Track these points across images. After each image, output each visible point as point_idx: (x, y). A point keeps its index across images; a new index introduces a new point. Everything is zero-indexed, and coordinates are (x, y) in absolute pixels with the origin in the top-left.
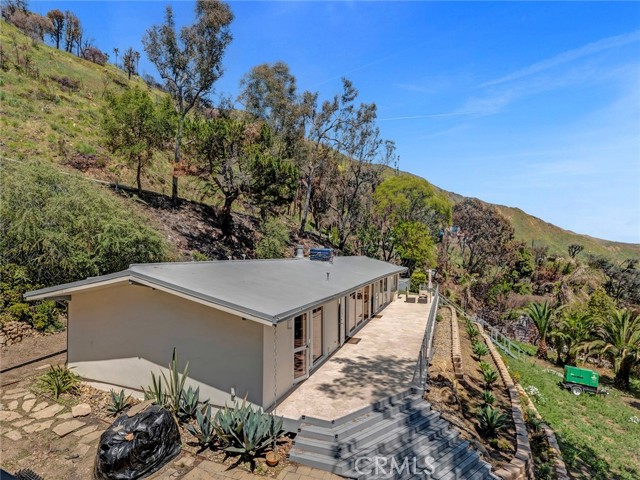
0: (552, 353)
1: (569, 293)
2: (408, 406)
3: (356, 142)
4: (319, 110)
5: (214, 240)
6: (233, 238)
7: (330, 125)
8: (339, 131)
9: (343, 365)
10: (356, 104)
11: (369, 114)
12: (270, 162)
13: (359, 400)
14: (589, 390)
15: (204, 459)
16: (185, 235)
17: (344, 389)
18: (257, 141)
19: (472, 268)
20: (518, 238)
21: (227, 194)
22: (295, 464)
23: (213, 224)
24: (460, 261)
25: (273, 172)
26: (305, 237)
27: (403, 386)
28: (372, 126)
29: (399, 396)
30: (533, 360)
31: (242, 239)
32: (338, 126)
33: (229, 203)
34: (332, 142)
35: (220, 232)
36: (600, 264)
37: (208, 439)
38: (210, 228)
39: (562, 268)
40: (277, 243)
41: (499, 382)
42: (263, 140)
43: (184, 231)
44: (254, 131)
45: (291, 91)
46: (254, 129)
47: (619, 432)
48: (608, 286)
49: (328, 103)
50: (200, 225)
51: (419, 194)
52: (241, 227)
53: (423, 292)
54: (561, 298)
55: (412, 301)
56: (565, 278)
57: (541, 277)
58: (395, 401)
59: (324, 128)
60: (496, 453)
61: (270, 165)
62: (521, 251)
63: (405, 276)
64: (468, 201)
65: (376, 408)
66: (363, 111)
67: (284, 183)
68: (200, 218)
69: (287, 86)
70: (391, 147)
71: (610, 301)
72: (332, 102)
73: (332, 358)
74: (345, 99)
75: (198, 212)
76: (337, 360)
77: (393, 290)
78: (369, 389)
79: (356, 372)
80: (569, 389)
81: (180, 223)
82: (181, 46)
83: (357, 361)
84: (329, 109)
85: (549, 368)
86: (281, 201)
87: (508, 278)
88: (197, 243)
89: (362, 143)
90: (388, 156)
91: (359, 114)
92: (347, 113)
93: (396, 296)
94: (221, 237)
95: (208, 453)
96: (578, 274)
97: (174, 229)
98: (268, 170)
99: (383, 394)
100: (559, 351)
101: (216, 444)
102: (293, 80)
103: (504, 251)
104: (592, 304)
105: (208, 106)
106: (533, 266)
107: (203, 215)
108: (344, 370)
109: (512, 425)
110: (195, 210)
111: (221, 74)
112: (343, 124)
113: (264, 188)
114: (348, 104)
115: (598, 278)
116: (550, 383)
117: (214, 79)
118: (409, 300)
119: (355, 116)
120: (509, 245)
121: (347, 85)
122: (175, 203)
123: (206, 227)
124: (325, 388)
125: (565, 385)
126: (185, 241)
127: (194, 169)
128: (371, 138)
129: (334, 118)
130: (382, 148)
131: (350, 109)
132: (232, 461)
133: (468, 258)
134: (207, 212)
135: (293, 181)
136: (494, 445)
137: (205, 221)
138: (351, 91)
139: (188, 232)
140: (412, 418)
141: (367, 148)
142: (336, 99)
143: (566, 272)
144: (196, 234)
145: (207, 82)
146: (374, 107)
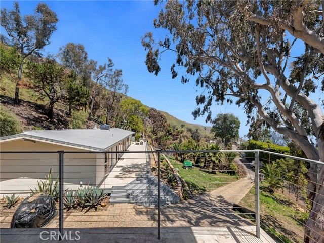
0: (179, 159)
1: (183, 139)
2: (147, 177)
3: (114, 83)
4: (97, 68)
5: (43, 121)
6: (54, 120)
7: (102, 75)
8: (107, 78)
9: (121, 168)
10: (114, 69)
11: (119, 73)
12: (77, 87)
13: (131, 178)
14: (190, 167)
15: (71, 212)
16: (25, 118)
17: (125, 176)
18: (69, 77)
19: (154, 132)
20: (168, 122)
21: (52, 99)
22: (113, 203)
23: (42, 113)
24: (150, 130)
25: (79, 92)
26: (91, 120)
27: (144, 171)
28: (120, 78)
29: (144, 174)
30: (175, 161)
31: (59, 121)
32: (106, 76)
33: (52, 104)
34: (104, 82)
35: (47, 117)
36: (190, 130)
37: (72, 204)
38: (41, 115)
39: (180, 132)
40: (80, 122)
41: (169, 168)
42: (73, 77)
43: (24, 116)
44: (68, 72)
45: (85, 58)
46: (68, 71)
47: (198, 177)
48: (192, 136)
49: (101, 66)
50: (34, 113)
51: (137, 105)
52: (57, 114)
53: (141, 141)
54: (181, 141)
55: (138, 144)
56: (181, 135)
57: (174, 135)
58: (143, 176)
59: (100, 76)
60: (173, 187)
61: (77, 89)
62: (169, 126)
63: (133, 135)
64: (152, 109)
65: (137, 180)
66: (116, 72)
67: (83, 97)
68: (34, 110)
69: (84, 55)
70: (127, 87)
71: (193, 141)
72: (103, 66)
73: (116, 166)
74: (109, 66)
75: (32, 107)
76: (117, 167)
77: (131, 141)
78: (133, 174)
79: (126, 170)
80: (185, 168)
81: (21, 112)
82: (24, 24)
83: (125, 166)
84: (102, 69)
85: (179, 163)
86: (81, 105)
87: (165, 135)
88: (32, 122)
89: (116, 84)
90: (126, 90)
91: (115, 73)
92: (110, 72)
93: (132, 143)
94: (48, 119)
95: (73, 210)
96: (185, 133)
97: (17, 115)
98: (76, 91)
99: (139, 175)
100: (181, 157)
101: (76, 205)
102: (86, 54)
103: (164, 126)
104: (189, 142)
105: (40, 56)
106: (172, 131)
107: (36, 109)
108: (122, 170)
109: (176, 179)
110: (30, 106)
111: (49, 43)
112: (108, 76)
113: (74, 98)
114: (110, 68)
115: (189, 134)
116: (180, 167)
117: (44, 44)
118: (137, 144)
119: (113, 73)
120: (165, 124)
121: (110, 61)
122: (17, 102)
123: (37, 114)
124: (117, 177)
125: (184, 167)
126: (25, 121)
127: (32, 85)
128: (120, 83)
129: (104, 72)
130: (124, 87)
131: (111, 70)
132: (85, 210)
133: (152, 129)
134: (38, 108)
135: (88, 97)
136: (172, 185)
137: (37, 112)
138: (111, 64)
139: (26, 117)
140: (148, 181)
141: (118, 86)
142: (105, 65)
143: (181, 133)
144: (32, 118)
145: (40, 44)
146: (121, 71)
